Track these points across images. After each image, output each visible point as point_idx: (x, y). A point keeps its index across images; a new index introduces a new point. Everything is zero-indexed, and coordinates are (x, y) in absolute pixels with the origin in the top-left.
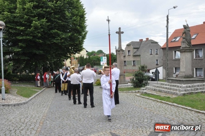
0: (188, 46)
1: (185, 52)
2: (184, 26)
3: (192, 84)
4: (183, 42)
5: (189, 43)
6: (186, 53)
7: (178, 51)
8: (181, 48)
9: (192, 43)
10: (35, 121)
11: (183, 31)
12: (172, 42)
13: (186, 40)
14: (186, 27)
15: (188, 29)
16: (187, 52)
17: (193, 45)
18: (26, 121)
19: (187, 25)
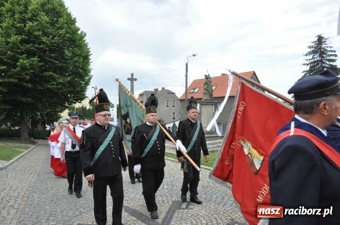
0: (209, 99)
1: (206, 104)
2: (206, 76)
3: (214, 141)
5: (211, 95)
6: (208, 106)
7: (199, 103)
8: (203, 100)
9: (214, 96)
11: (204, 82)
12: (190, 93)
13: (208, 91)
14: (207, 77)
15: (209, 80)
17: (214, 98)
19: (209, 75)
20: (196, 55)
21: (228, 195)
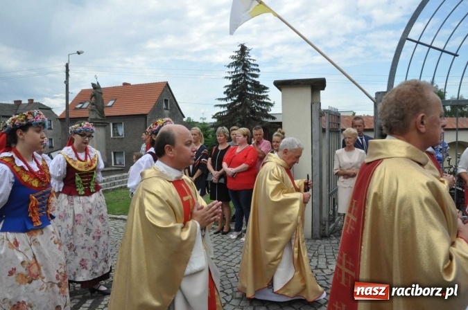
0: (99, 117)
2: (93, 85)
3: (108, 177)
4: (92, 110)
5: (102, 113)
8: (89, 119)
9: (107, 114)
12: (76, 109)
13: (97, 107)
14: (96, 87)
15: (98, 90)
16: (99, 126)
19: (98, 83)
20: (82, 52)
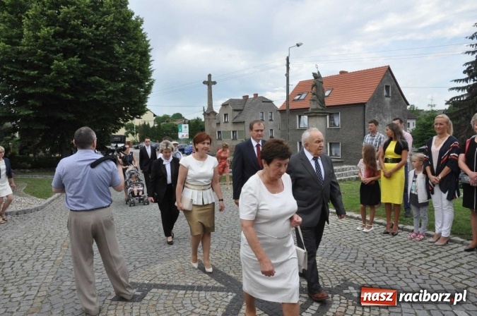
0: (320, 107)
1: (315, 116)
2: (314, 74)
4: (313, 100)
5: (322, 102)
6: (317, 118)
7: (306, 114)
8: (310, 110)
9: (328, 103)
10: (54, 243)
11: (312, 84)
12: (294, 100)
13: (317, 96)
14: (317, 76)
15: (319, 80)
16: (319, 116)
18: (37, 243)
19: (319, 72)
20: (301, 44)
21: (342, 246)
